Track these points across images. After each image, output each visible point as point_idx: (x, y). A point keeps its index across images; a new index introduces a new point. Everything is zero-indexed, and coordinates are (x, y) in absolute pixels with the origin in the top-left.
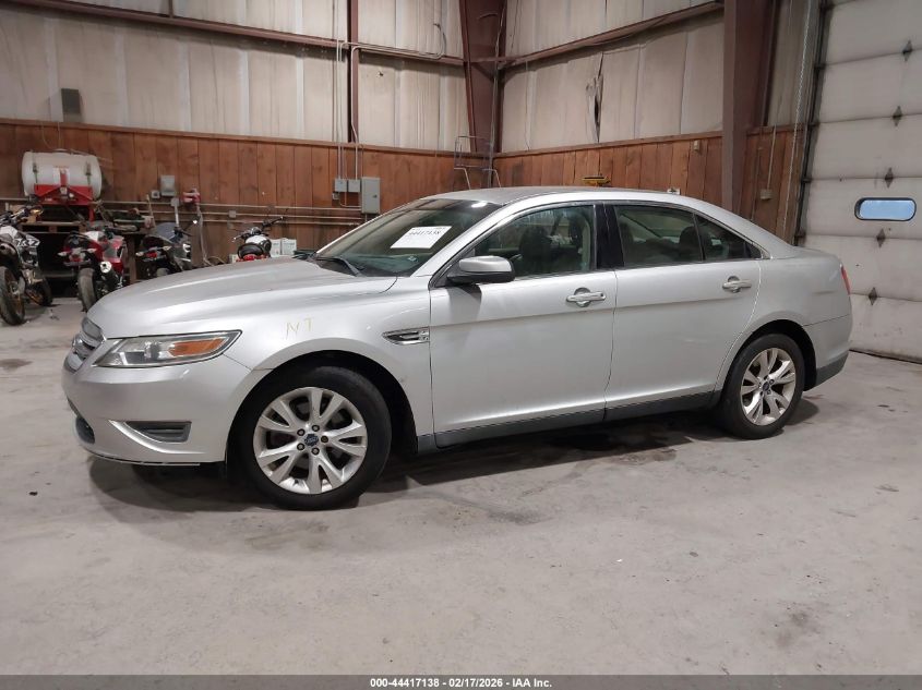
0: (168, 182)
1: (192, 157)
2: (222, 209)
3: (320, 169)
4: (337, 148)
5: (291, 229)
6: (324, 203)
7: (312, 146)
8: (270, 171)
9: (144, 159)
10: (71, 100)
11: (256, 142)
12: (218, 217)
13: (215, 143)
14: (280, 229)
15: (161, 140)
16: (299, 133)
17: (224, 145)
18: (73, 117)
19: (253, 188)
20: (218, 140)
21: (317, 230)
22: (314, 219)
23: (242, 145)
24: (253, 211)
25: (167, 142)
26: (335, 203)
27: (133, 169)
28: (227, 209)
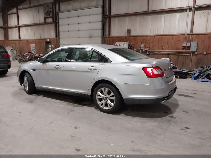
0: (143, 46)
1: (149, 40)
2: (154, 51)
3: (179, 41)
4: (185, 35)
5: (170, 56)
6: (180, 49)
7: (177, 35)
8: (166, 42)
9: (139, 41)
10: (129, 31)
11: (163, 36)
12: (153, 53)
13: (154, 37)
14: (167, 56)
15: (143, 37)
16: (176, 32)
17: (155, 37)
18: (129, 35)
19: (161, 46)
20: (154, 36)
21: (177, 56)
22: (176, 53)
23: (160, 37)
24: (161, 51)
25: (144, 38)
26: (183, 49)
27: (137, 44)
28: (155, 51)
